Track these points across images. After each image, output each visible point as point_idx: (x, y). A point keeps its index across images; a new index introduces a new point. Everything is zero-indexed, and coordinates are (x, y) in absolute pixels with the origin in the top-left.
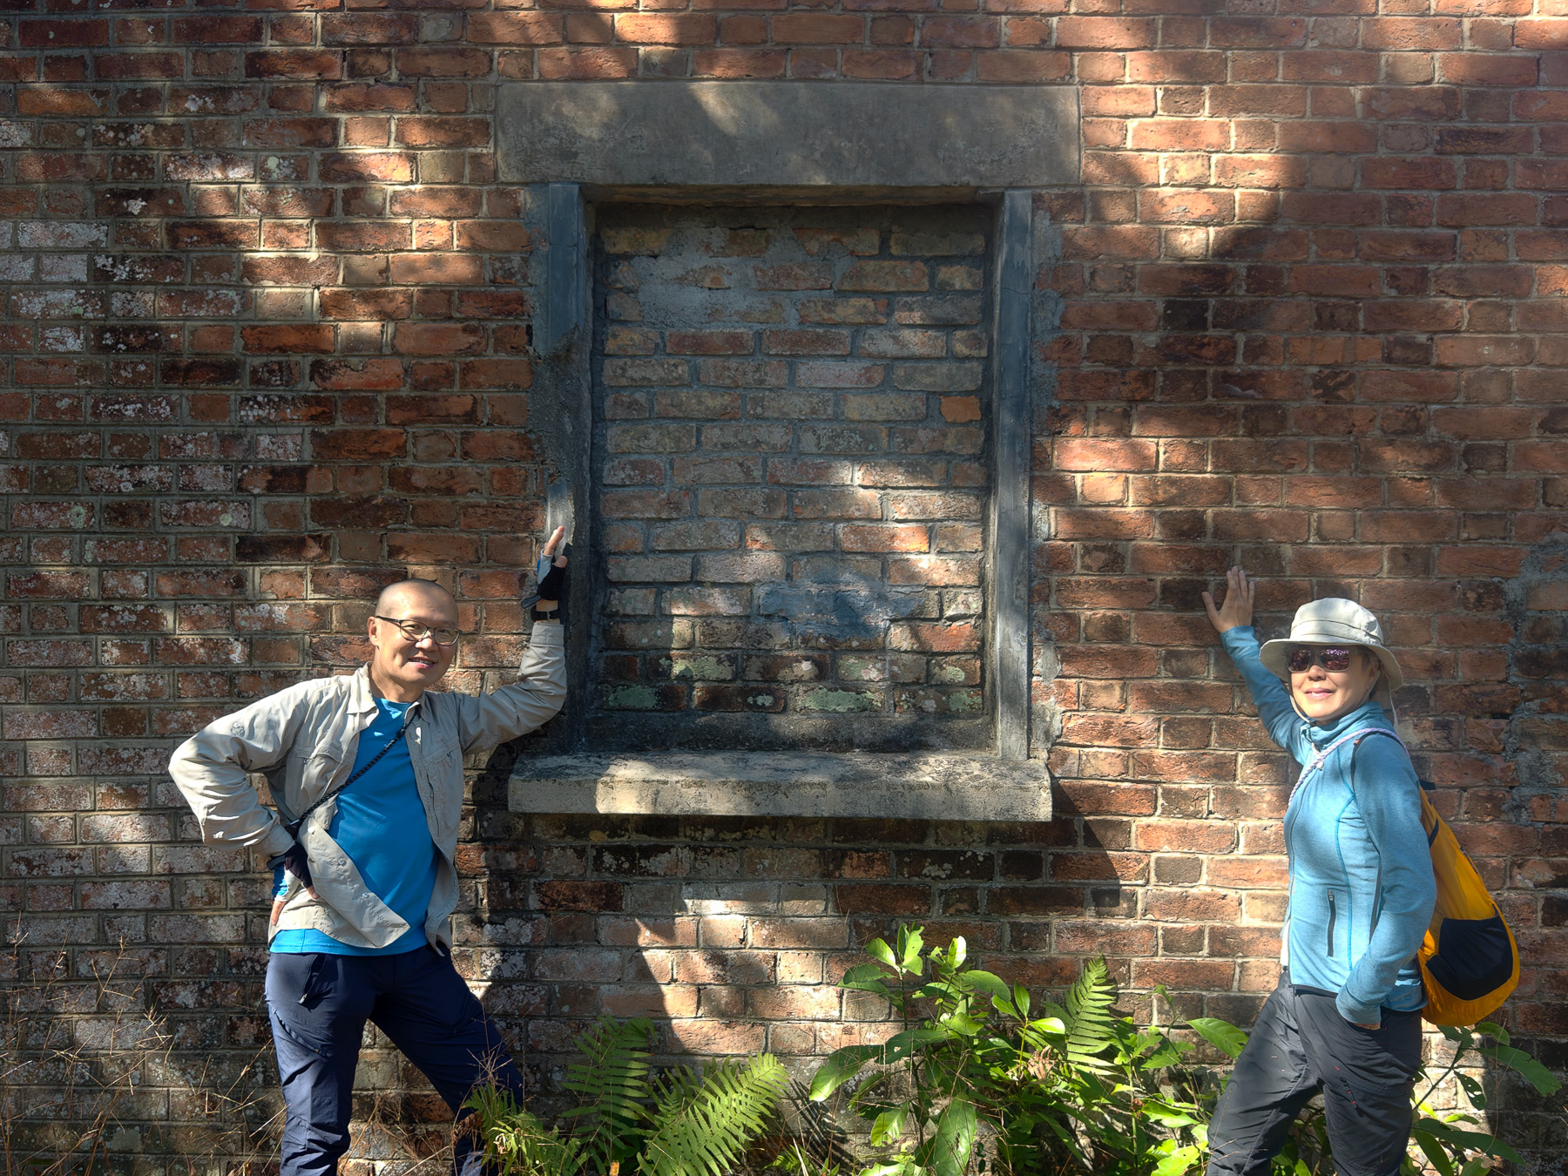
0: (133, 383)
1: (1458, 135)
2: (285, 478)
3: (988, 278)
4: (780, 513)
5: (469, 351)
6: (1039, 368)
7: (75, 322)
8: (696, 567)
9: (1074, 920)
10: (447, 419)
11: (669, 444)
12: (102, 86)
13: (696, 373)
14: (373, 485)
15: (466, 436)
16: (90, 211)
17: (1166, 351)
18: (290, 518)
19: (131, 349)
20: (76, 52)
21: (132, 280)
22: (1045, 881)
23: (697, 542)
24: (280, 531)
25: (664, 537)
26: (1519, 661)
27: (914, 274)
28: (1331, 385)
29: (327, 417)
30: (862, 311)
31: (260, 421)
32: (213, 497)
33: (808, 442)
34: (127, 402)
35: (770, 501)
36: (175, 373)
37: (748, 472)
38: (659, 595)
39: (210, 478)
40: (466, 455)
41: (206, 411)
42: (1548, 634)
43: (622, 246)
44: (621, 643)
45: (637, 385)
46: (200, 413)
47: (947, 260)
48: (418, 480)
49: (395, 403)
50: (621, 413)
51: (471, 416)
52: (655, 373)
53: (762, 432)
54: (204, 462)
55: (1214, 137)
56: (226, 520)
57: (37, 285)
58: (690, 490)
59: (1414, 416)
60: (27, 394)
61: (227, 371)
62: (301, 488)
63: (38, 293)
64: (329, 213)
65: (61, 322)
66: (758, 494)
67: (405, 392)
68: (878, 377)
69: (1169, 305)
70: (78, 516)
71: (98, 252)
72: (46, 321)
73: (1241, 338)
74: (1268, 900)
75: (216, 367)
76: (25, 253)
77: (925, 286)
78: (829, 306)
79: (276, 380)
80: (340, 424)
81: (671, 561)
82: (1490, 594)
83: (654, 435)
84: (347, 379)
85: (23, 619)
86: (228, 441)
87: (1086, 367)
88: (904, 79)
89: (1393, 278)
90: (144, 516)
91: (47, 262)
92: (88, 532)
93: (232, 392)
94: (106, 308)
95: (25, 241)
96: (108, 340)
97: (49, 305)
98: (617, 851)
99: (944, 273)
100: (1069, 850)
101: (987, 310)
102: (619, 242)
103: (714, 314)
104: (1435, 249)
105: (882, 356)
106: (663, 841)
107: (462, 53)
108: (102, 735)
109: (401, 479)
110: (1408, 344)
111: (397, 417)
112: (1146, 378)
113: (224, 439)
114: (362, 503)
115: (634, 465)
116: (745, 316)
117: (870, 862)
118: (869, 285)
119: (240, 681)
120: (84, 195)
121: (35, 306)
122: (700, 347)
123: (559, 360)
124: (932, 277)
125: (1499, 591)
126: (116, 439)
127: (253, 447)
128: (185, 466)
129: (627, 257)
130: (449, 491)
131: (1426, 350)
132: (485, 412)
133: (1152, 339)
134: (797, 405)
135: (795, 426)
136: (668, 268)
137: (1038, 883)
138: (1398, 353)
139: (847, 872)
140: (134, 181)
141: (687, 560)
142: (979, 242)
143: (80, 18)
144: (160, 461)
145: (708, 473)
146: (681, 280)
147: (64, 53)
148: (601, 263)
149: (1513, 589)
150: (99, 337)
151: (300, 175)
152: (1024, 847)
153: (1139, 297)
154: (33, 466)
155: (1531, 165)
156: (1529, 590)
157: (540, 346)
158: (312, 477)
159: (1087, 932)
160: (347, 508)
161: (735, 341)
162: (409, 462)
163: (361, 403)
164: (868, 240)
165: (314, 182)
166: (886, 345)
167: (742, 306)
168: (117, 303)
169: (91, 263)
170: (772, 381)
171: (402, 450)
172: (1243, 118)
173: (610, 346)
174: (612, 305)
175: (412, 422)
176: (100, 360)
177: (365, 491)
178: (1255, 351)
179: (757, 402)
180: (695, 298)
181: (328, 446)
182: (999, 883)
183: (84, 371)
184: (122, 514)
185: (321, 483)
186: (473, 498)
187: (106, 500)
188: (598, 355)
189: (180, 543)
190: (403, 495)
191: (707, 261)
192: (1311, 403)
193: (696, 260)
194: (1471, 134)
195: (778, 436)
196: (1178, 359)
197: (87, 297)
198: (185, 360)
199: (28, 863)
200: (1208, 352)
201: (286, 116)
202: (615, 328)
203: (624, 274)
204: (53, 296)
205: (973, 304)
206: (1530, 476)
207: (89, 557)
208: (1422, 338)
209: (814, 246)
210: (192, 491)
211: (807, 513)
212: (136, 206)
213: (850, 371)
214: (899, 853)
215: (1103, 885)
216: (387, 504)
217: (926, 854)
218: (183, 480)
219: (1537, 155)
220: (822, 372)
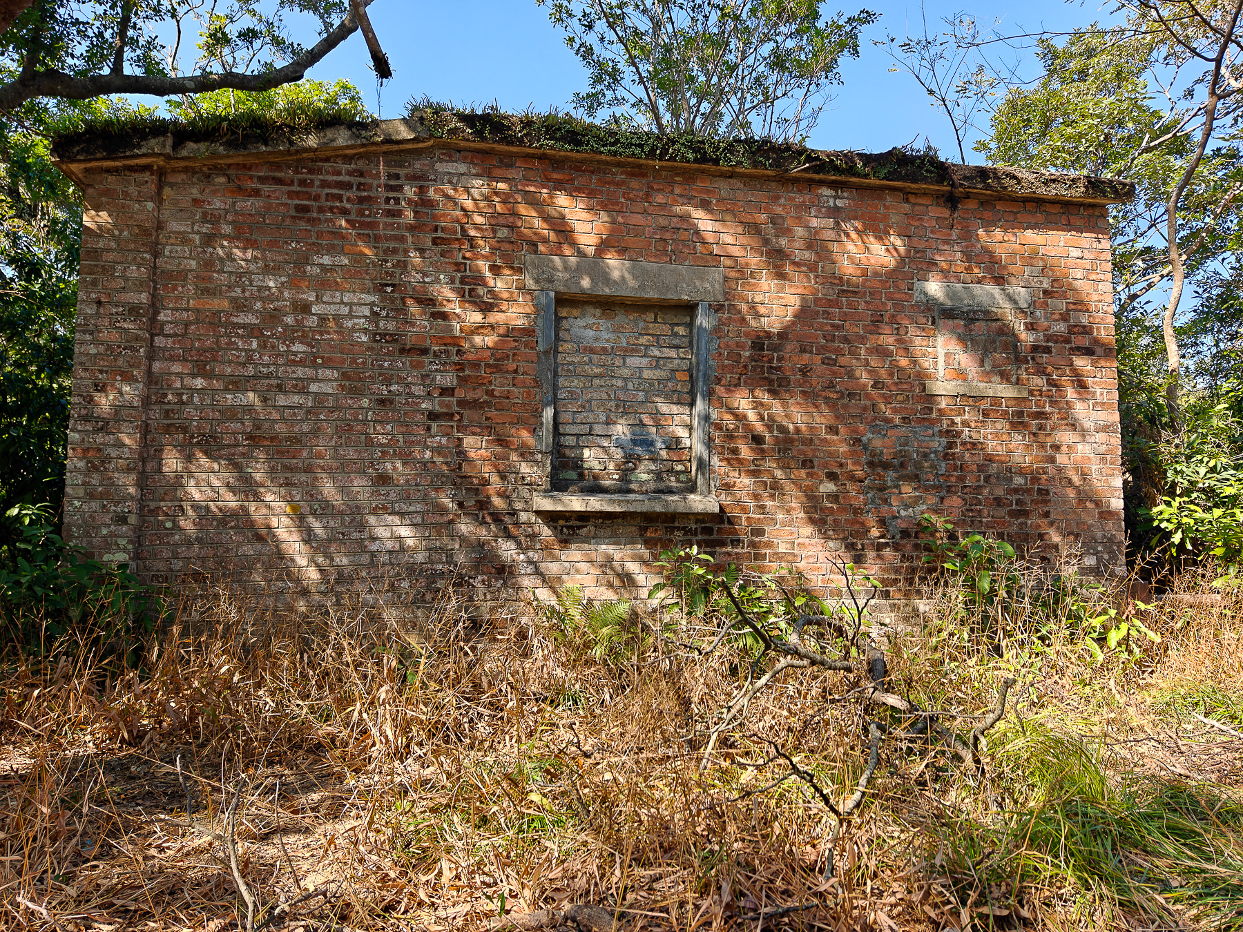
0: (388, 354)
1: (844, 291)
2: (446, 391)
3: (691, 332)
4: (621, 410)
5: (515, 348)
6: (711, 362)
7: (365, 331)
8: (591, 429)
9: (724, 550)
10: (507, 372)
11: (582, 385)
12: (377, 245)
13: (590, 359)
14: (480, 395)
15: (514, 379)
16: (371, 290)
17: (752, 358)
18: (448, 406)
19: (387, 342)
20: (367, 232)
21: (387, 316)
22: (715, 537)
23: (591, 420)
24: (444, 410)
25: (579, 417)
26: (867, 463)
27: (666, 329)
28: (805, 371)
29: (463, 370)
30: (648, 341)
31: (437, 370)
32: (419, 397)
33: (630, 386)
34: (385, 361)
35: (617, 406)
36: (403, 351)
37: (609, 396)
38: (578, 439)
39: (417, 390)
40: (514, 385)
41: (414, 366)
42: (875, 455)
43: (564, 314)
44: (564, 456)
45: (569, 363)
46: (413, 366)
47: (677, 325)
48: (496, 393)
49: (487, 365)
50: (564, 373)
51: (516, 371)
52: (576, 360)
53: (614, 382)
54: (415, 384)
55: (766, 288)
56: (424, 406)
57: (350, 316)
58: (589, 401)
59: (832, 382)
60: (345, 356)
61: (425, 351)
62: (453, 395)
63: (350, 319)
64: (463, 296)
65: (359, 330)
66: (613, 403)
67: (491, 362)
68: (654, 364)
69: (752, 343)
70: (365, 402)
71: (375, 305)
72: (353, 330)
73: (775, 355)
74: (787, 543)
75: (420, 350)
76: (346, 304)
77: (670, 333)
78: (637, 339)
79: (443, 355)
80: (467, 372)
81: (582, 427)
82: (858, 441)
83: (576, 381)
84: (470, 357)
85: (343, 440)
86: (424, 377)
87: (726, 362)
88: (666, 263)
89: (824, 337)
90: (392, 403)
91: (354, 308)
92: (369, 409)
93: (426, 359)
94: (377, 326)
95: (346, 300)
96: (378, 338)
97: (355, 324)
98: (568, 527)
99: (676, 329)
100: (722, 526)
101: (691, 342)
102: (564, 312)
103: (597, 339)
104: (837, 327)
105: (655, 357)
106: (585, 524)
107: (512, 242)
108: (373, 485)
109: (490, 393)
110: (829, 359)
111: (488, 371)
112: (745, 367)
113: (422, 376)
114: (475, 401)
115: (569, 392)
116: (608, 341)
117: (656, 530)
118: (651, 332)
119: (428, 465)
120: (369, 284)
121: (350, 324)
122: (592, 351)
123: (547, 352)
124: (672, 330)
125: (860, 441)
126: (380, 375)
127: (434, 379)
128: (408, 385)
129: (566, 318)
130: (508, 398)
131: (835, 360)
132: (521, 370)
133: (747, 354)
134: (626, 372)
135: (625, 379)
136: (580, 322)
137: (712, 537)
138: (826, 361)
139: (648, 534)
140: (389, 280)
141: (588, 426)
142: (688, 319)
143: (369, 220)
144: (398, 383)
145: (595, 395)
146: (585, 327)
147: (362, 232)
148: (558, 319)
149: (865, 440)
150: (374, 337)
151: (452, 281)
152: (708, 525)
153: (743, 340)
154: (347, 383)
155: (866, 302)
156: (869, 440)
157: (540, 348)
158: (456, 391)
159: (729, 554)
160: (470, 403)
161: (604, 349)
162: (493, 387)
163: (475, 365)
164: (650, 317)
165: (457, 285)
166: (656, 353)
167: (607, 337)
168: (381, 324)
169: (371, 309)
170: (617, 364)
171: (490, 382)
172: (776, 281)
173: (560, 349)
174: (561, 335)
175: (494, 373)
176: (375, 345)
177: (476, 397)
178: (780, 359)
179: (612, 371)
180: (590, 333)
181: (462, 380)
182: (700, 537)
183: (368, 349)
184: (382, 402)
185: (460, 393)
186: (516, 401)
187: (376, 397)
188: (556, 352)
189: (405, 414)
190: (490, 399)
191: (594, 321)
192: (798, 377)
193: (591, 321)
194: (847, 291)
195: (620, 383)
196: (756, 361)
197: (370, 322)
198: (408, 347)
199: (343, 534)
200: (765, 359)
201: (447, 260)
202: (562, 343)
203: (565, 324)
204: (356, 321)
205: (686, 340)
206: (869, 403)
207: (369, 418)
208: (834, 357)
209: (631, 317)
210: (410, 394)
211: (631, 410)
212: (389, 289)
213: (645, 361)
214: (666, 528)
215: (735, 537)
216: (485, 402)
217: (675, 528)
218: (407, 390)
219: (868, 299)
220: (634, 361)
